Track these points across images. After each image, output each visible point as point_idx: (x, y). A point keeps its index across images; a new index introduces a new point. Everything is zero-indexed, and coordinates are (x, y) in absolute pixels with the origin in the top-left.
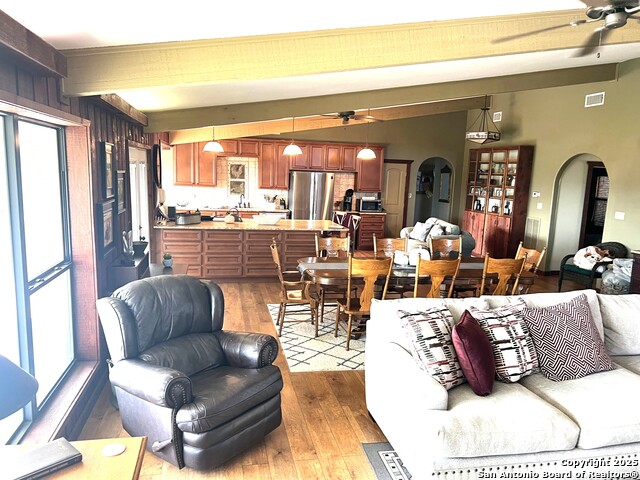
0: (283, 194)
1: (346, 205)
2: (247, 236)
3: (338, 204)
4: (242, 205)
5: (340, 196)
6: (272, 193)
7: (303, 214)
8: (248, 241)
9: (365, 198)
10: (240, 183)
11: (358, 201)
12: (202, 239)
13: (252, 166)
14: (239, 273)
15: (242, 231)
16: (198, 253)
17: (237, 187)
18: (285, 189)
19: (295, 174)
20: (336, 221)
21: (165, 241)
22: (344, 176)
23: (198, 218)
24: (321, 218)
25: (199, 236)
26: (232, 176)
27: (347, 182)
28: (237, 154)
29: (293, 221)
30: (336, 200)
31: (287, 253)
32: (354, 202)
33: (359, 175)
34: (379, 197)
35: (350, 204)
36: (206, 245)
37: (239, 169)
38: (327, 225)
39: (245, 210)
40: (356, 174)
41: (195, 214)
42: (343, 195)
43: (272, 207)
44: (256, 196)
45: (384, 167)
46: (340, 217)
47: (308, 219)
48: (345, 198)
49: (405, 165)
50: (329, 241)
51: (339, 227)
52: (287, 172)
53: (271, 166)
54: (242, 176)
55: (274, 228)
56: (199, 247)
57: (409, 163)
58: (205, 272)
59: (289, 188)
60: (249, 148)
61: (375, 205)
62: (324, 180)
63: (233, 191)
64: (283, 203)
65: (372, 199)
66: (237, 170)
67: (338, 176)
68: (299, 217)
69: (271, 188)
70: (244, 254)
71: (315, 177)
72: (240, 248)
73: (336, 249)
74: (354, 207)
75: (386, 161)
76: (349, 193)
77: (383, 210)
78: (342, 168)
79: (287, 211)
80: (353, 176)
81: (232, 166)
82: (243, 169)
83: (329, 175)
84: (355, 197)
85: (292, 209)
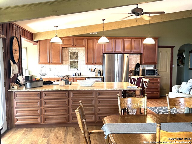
0: (99, 67)
1: (136, 73)
2: (71, 94)
3: (131, 72)
4: (77, 74)
5: (132, 67)
6: (93, 67)
7: (111, 79)
8: (72, 98)
9: (147, 68)
10: (76, 62)
11: (143, 70)
12: (41, 97)
13: (82, 52)
14: (66, 120)
15: (68, 91)
16: (39, 107)
17: (74, 64)
18: (101, 64)
19: (106, 55)
20: (131, 83)
21: (16, 100)
22: (135, 56)
23: (41, 83)
24: (121, 81)
25: (39, 95)
26: (71, 58)
27: (136, 59)
28: (73, 46)
29: (105, 83)
30: (130, 70)
31: (99, 106)
32: (141, 71)
33: (144, 55)
34: (155, 67)
35: (139, 72)
36: (44, 101)
37: (75, 54)
38: (126, 86)
39: (78, 77)
40: (141, 54)
41: (39, 81)
42: (134, 67)
43: (94, 74)
44: (84, 69)
45: (158, 50)
46: (134, 80)
47: (114, 81)
48: (135, 68)
49: (170, 49)
50: (129, 100)
51: (134, 87)
52: (101, 55)
53: (92, 52)
54: (77, 58)
55: (89, 89)
56: (39, 103)
57: (172, 47)
58: (43, 120)
59: (103, 63)
60: (80, 42)
61: (153, 72)
62: (123, 58)
63: (72, 67)
64: (99, 72)
65: (152, 68)
66: (74, 54)
67: (131, 56)
68: (109, 80)
69: (93, 64)
70: (70, 106)
71: (117, 57)
72: (67, 103)
73: (135, 107)
74: (141, 74)
75: (159, 47)
76: (138, 65)
77: (158, 75)
78: (133, 52)
79: (102, 76)
80: (139, 56)
81: (71, 53)
82: (77, 55)
83: (126, 55)
84: (141, 67)
85: (105, 75)
